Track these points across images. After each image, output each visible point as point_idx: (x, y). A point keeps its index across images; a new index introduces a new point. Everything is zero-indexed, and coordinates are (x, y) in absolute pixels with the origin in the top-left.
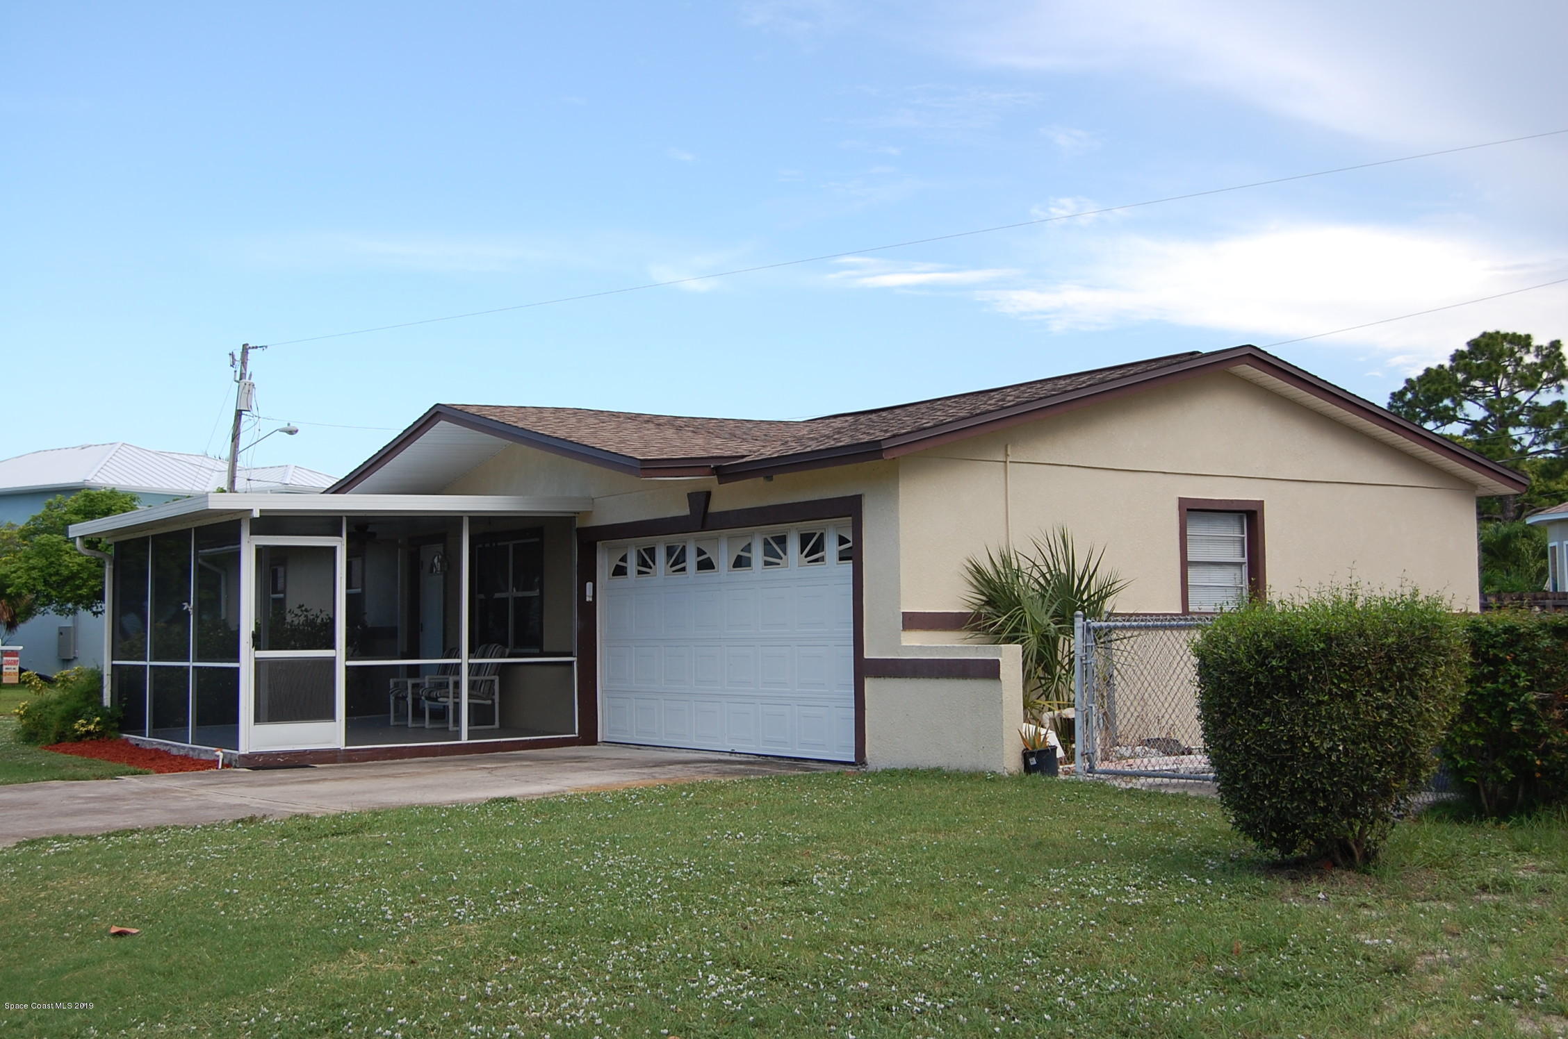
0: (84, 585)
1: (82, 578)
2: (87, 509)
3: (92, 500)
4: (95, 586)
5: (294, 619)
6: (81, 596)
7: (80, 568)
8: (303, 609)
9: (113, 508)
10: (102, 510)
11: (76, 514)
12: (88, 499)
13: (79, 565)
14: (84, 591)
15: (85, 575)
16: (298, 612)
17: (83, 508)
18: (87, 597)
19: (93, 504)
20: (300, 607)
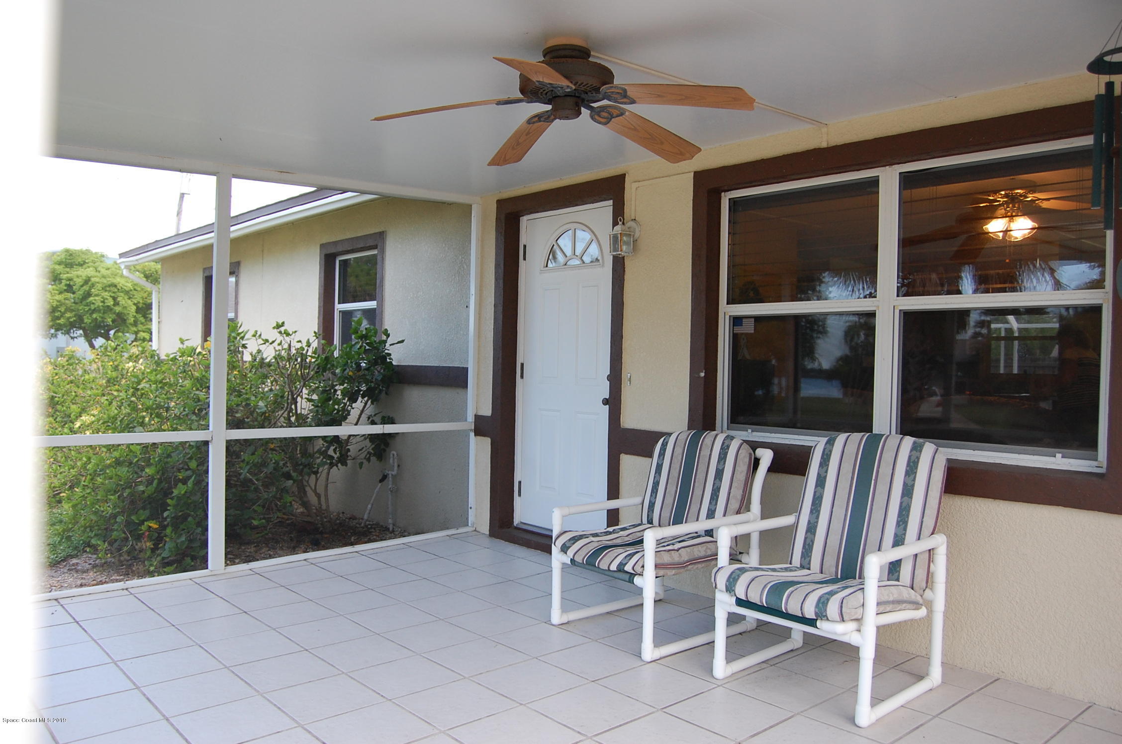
0: (62, 316)
1: (60, 311)
2: (68, 261)
3: (71, 255)
4: (70, 318)
5: (262, 348)
6: (59, 324)
7: (58, 304)
8: (282, 329)
9: (87, 261)
10: (79, 262)
11: (59, 264)
12: (68, 254)
13: (58, 301)
14: (62, 321)
15: (63, 309)
16: (273, 335)
17: (64, 260)
18: (65, 325)
19: (72, 257)
20: (278, 326)
